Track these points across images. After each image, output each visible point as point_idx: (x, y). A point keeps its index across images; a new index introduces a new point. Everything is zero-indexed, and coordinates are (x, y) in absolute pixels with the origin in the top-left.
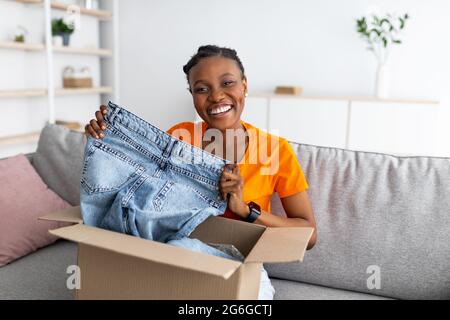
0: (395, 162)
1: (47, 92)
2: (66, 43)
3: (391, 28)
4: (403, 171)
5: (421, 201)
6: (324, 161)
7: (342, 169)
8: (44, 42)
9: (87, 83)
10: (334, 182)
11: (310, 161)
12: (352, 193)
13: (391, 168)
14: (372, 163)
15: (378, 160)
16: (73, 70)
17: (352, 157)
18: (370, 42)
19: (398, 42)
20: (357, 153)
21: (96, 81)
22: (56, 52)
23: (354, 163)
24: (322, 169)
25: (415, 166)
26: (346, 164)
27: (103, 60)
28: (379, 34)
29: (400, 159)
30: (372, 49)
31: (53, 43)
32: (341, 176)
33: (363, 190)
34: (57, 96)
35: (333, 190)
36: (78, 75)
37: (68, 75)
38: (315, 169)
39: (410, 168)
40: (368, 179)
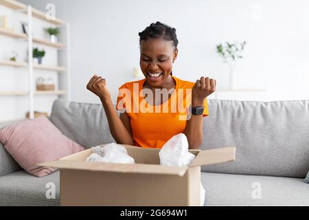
0: (264, 105)
1: (29, 93)
2: (40, 62)
3: (237, 49)
4: (269, 108)
5: (280, 123)
6: (226, 107)
7: (236, 110)
8: (27, 61)
9: (51, 88)
10: (233, 116)
11: (218, 107)
12: (243, 122)
13: (262, 108)
14: (252, 106)
15: (255, 104)
16: (43, 80)
17: (240, 104)
18: (225, 58)
19: (241, 57)
20: (242, 102)
21: (56, 87)
22: (35, 68)
23: (242, 107)
24: (225, 110)
25: (274, 105)
26: (238, 107)
27: (60, 74)
28: (230, 53)
29: (266, 104)
30: (225, 62)
31: (33, 62)
32: (236, 114)
33: (249, 119)
34: (35, 95)
35: (233, 121)
36: (46, 83)
37: (40, 83)
38: (221, 111)
39: (272, 106)
40: (251, 114)
